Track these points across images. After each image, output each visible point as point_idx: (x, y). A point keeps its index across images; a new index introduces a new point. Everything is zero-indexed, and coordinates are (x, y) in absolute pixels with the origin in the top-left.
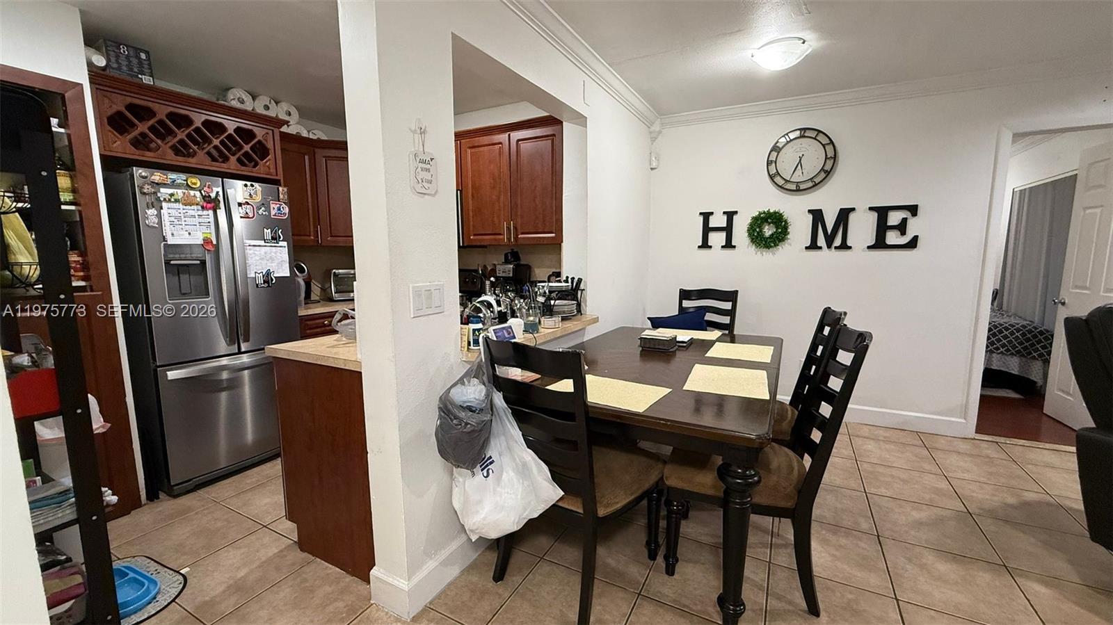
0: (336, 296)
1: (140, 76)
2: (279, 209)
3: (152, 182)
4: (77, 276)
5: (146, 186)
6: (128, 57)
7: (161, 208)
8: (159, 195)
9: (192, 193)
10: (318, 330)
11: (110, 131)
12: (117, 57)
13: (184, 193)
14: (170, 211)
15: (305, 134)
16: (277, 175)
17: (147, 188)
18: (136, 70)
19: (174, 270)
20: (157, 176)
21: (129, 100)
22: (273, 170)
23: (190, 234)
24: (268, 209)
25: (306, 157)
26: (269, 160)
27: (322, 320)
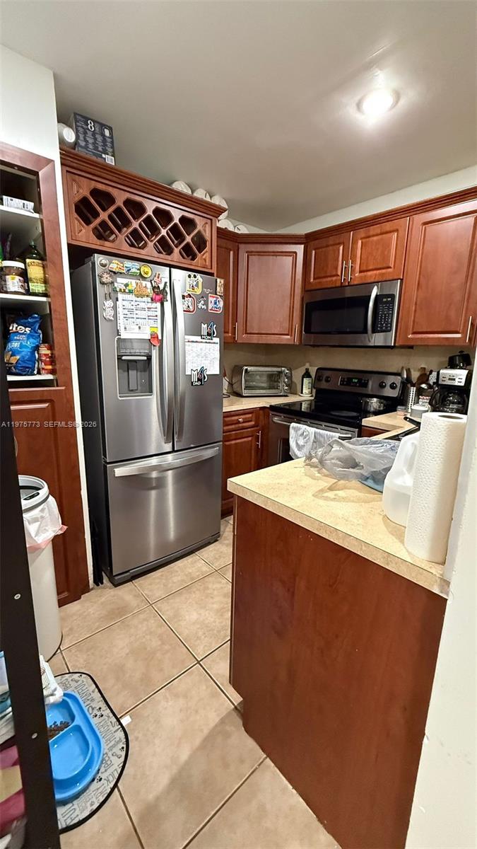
0: (245, 393)
1: (103, 156)
2: (215, 303)
3: (111, 271)
4: (46, 370)
5: (105, 275)
6: (94, 134)
7: (117, 300)
8: (116, 285)
9: (144, 283)
10: (233, 426)
11: (76, 218)
12: (85, 133)
13: (137, 284)
14: (124, 303)
15: (231, 228)
16: (211, 268)
17: (106, 278)
18: (100, 149)
19: (126, 365)
20: (115, 264)
21: (93, 185)
22: (208, 263)
23: (140, 328)
24: (206, 303)
25: (232, 253)
26: (206, 252)
27: (236, 418)
